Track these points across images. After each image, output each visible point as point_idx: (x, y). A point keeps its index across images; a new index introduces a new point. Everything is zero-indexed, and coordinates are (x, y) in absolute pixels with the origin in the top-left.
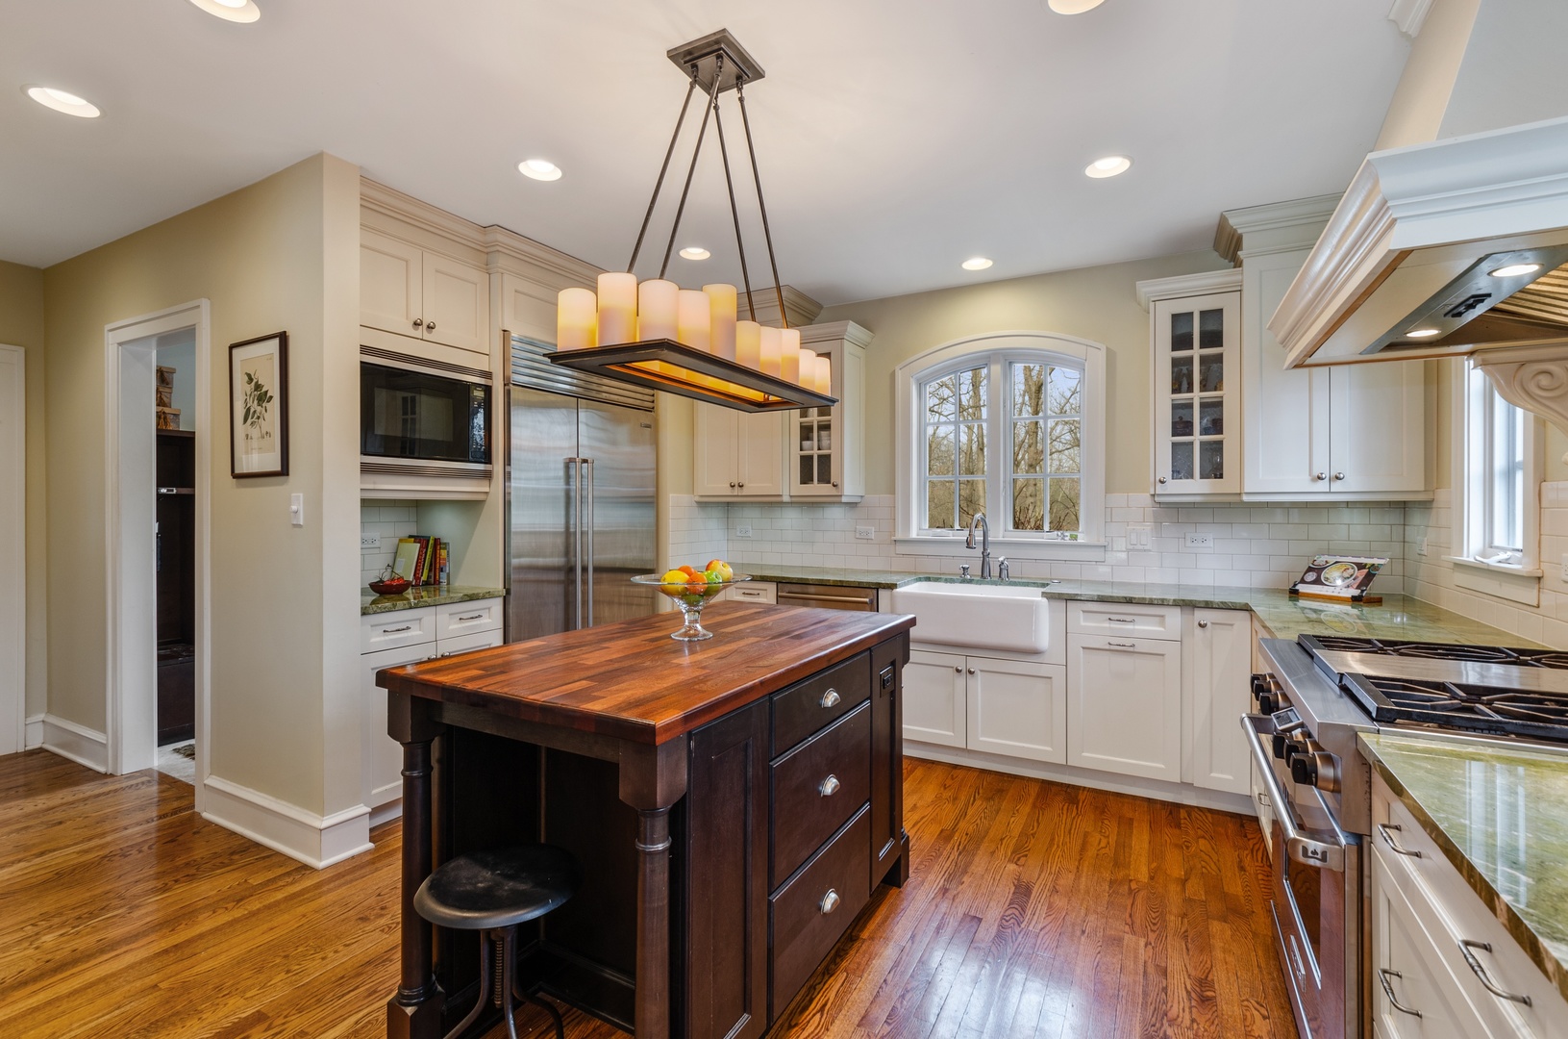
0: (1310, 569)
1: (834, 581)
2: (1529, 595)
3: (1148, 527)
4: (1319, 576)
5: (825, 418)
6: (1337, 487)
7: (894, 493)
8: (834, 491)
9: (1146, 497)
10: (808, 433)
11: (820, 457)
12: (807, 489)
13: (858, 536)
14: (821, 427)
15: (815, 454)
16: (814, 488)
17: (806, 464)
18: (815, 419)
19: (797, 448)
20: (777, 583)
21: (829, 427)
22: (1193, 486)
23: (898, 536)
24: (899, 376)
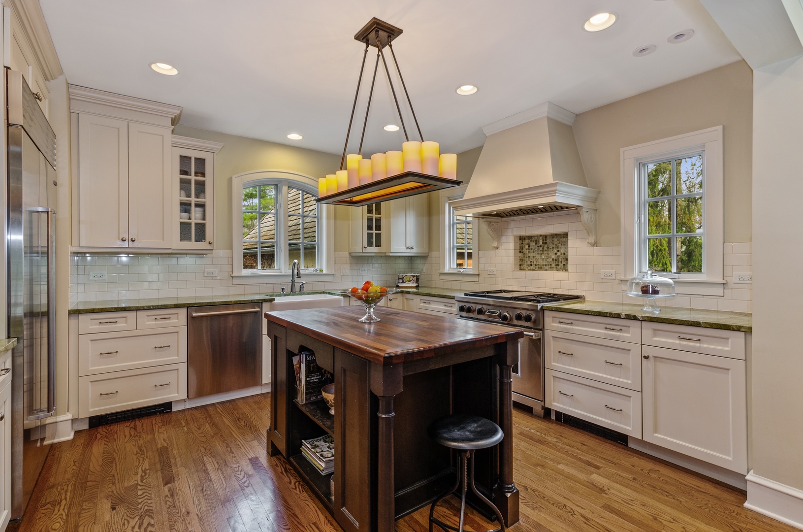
0: (399, 279)
1: (235, 301)
2: (476, 279)
3: (348, 266)
4: (403, 280)
5: (200, 200)
6: (412, 251)
7: (232, 249)
8: (209, 247)
9: (346, 254)
10: (185, 207)
11: (196, 224)
12: (186, 245)
13: (206, 275)
14: (197, 205)
15: (193, 221)
16: (192, 245)
17: (185, 228)
18: (193, 200)
19: (176, 217)
20: (188, 308)
21: (202, 206)
22: (374, 250)
23: (235, 274)
24: (236, 182)
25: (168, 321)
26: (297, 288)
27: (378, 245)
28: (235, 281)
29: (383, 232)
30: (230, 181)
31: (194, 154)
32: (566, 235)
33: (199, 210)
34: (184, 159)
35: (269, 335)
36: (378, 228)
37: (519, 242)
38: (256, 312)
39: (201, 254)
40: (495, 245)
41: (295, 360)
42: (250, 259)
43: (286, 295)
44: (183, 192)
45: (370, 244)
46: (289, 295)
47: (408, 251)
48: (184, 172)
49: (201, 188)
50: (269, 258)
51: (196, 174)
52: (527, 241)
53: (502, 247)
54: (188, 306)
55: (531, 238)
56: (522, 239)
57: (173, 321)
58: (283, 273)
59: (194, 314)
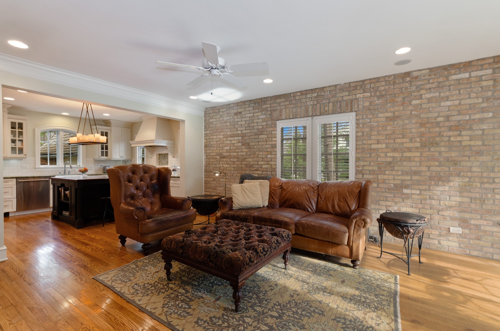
3: (93, 164)
5: (20, 139)
6: (123, 158)
7: (35, 157)
8: (25, 156)
9: (92, 159)
10: (13, 141)
11: (19, 148)
12: (14, 155)
13: (22, 167)
14: (19, 140)
15: (17, 147)
16: (17, 155)
17: (13, 149)
18: (17, 138)
19: (9, 145)
20: (16, 178)
21: (22, 141)
22: (104, 158)
23: (37, 167)
24: (36, 130)
25: (7, 183)
26: (67, 173)
27: (107, 155)
28: (37, 170)
29: (109, 151)
30: (34, 130)
31: (17, 121)
32: (167, 154)
33: (20, 142)
34: (12, 123)
35: (52, 184)
36: (107, 148)
37: (158, 156)
38: (47, 180)
39: (20, 159)
40: (151, 156)
41: (60, 189)
42: (44, 160)
43: (61, 175)
44: (12, 135)
45: (102, 155)
46: (63, 175)
47: (121, 158)
48: (12, 128)
49: (21, 134)
50: (53, 160)
51: (18, 128)
52: (160, 156)
53: (153, 158)
54: (17, 178)
55: (161, 154)
56: (159, 155)
57: (10, 183)
58: (60, 167)
59: (19, 181)
